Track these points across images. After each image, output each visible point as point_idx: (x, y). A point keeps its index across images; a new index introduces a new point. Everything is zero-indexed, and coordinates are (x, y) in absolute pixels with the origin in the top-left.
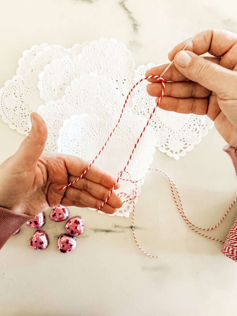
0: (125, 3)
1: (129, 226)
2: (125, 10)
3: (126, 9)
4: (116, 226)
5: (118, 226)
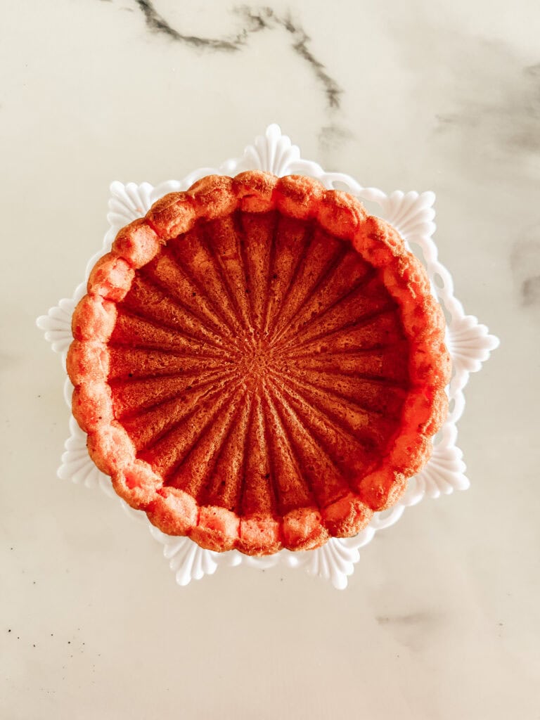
0: (307, 45)
3: (310, 58)
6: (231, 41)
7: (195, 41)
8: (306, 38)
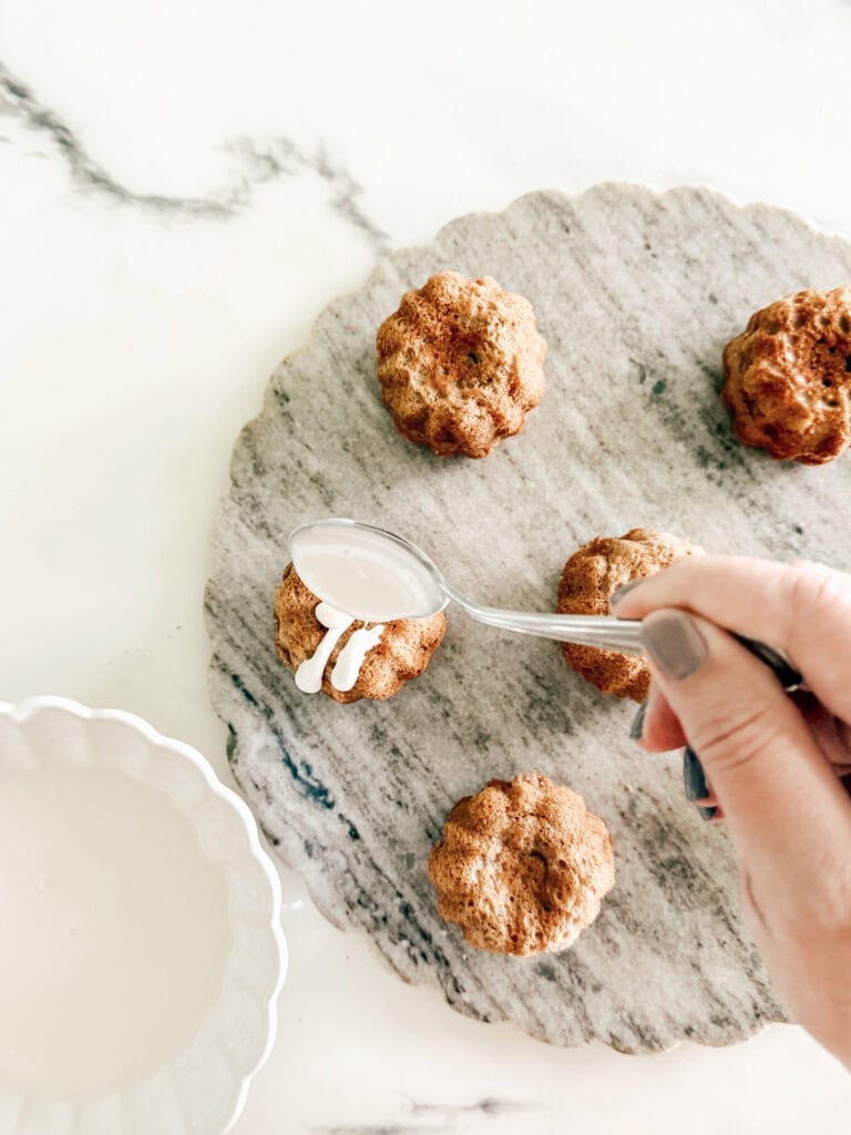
0: (358, 200)
1: (474, 1100)
2: (359, 230)
3: (363, 224)
4: (418, 1108)
5: (426, 1107)
6: (222, 200)
7: (158, 203)
8: (355, 188)
